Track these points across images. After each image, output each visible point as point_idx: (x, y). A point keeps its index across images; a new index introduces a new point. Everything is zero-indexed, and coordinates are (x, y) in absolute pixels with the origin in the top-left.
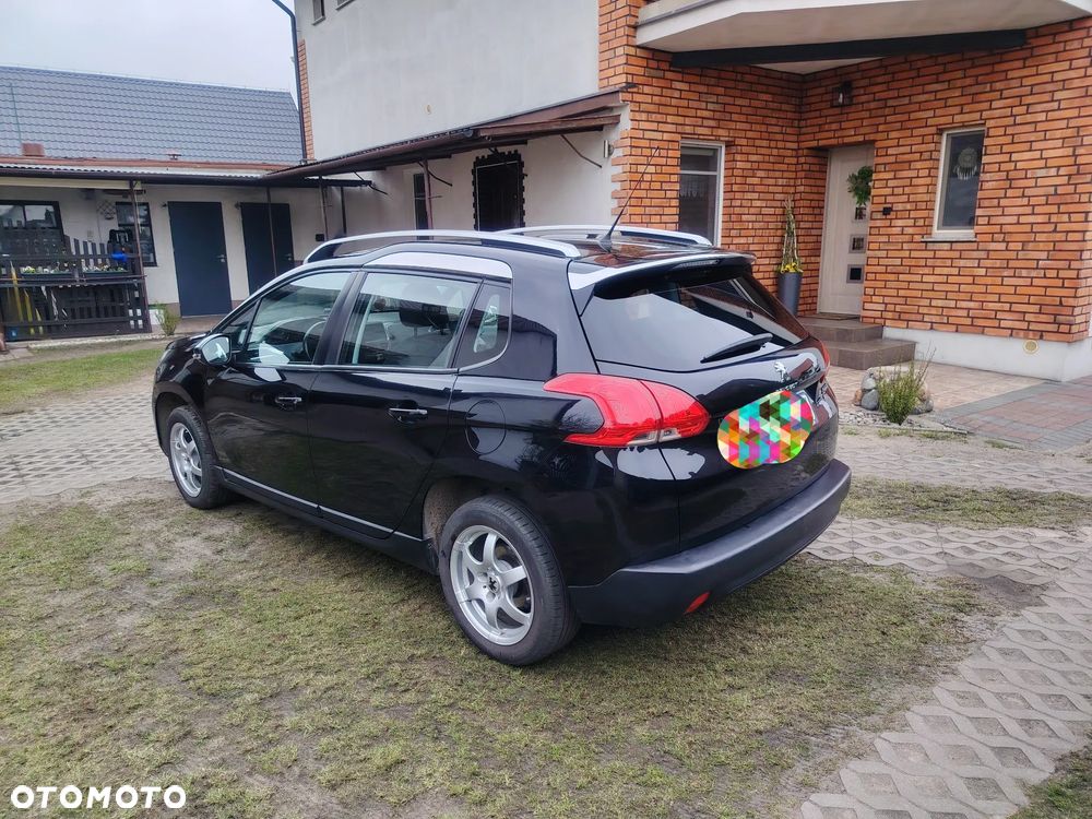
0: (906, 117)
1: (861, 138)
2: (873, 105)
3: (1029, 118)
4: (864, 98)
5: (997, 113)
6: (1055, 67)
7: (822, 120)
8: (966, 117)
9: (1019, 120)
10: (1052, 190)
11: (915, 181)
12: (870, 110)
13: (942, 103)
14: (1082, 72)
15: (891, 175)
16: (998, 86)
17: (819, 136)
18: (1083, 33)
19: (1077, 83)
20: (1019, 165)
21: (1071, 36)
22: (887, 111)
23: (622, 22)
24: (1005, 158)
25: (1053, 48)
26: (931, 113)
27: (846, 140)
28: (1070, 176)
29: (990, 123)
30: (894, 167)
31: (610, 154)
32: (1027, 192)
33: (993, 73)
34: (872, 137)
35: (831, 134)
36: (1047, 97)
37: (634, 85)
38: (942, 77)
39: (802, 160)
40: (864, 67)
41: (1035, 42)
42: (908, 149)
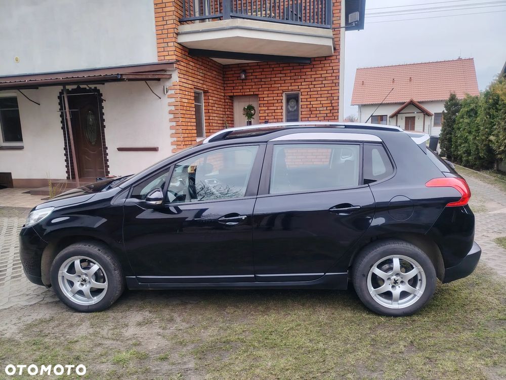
0: (270, 86)
1: (252, 93)
2: (256, 80)
3: (315, 89)
4: (252, 77)
5: (304, 87)
6: (322, 72)
7: (234, 85)
8: (293, 88)
9: (312, 90)
10: (325, 115)
11: (276, 111)
12: (255, 82)
13: (283, 82)
14: (331, 75)
15: (267, 108)
16: (303, 77)
17: (233, 91)
18: (329, 61)
19: (329, 78)
20: (314, 106)
21: (326, 62)
22: (262, 83)
23: (172, 30)
24: (309, 103)
25: (320, 66)
26: (280, 85)
27: (246, 93)
28: (331, 110)
29: (302, 90)
30: (267, 105)
31: (167, 92)
32: (318, 115)
33: (301, 72)
34: (257, 93)
35: (239, 91)
36: (320, 82)
37: (179, 61)
38: (282, 72)
39: (227, 101)
40: (251, 65)
41: (314, 63)
42: (272, 98)
